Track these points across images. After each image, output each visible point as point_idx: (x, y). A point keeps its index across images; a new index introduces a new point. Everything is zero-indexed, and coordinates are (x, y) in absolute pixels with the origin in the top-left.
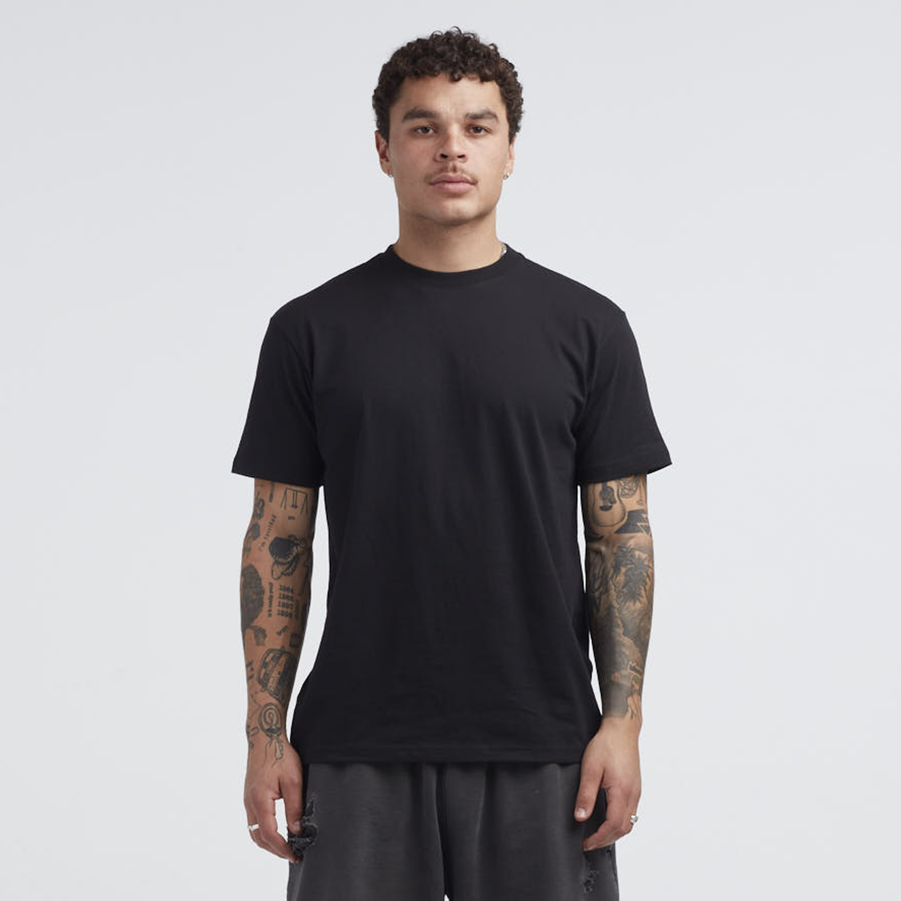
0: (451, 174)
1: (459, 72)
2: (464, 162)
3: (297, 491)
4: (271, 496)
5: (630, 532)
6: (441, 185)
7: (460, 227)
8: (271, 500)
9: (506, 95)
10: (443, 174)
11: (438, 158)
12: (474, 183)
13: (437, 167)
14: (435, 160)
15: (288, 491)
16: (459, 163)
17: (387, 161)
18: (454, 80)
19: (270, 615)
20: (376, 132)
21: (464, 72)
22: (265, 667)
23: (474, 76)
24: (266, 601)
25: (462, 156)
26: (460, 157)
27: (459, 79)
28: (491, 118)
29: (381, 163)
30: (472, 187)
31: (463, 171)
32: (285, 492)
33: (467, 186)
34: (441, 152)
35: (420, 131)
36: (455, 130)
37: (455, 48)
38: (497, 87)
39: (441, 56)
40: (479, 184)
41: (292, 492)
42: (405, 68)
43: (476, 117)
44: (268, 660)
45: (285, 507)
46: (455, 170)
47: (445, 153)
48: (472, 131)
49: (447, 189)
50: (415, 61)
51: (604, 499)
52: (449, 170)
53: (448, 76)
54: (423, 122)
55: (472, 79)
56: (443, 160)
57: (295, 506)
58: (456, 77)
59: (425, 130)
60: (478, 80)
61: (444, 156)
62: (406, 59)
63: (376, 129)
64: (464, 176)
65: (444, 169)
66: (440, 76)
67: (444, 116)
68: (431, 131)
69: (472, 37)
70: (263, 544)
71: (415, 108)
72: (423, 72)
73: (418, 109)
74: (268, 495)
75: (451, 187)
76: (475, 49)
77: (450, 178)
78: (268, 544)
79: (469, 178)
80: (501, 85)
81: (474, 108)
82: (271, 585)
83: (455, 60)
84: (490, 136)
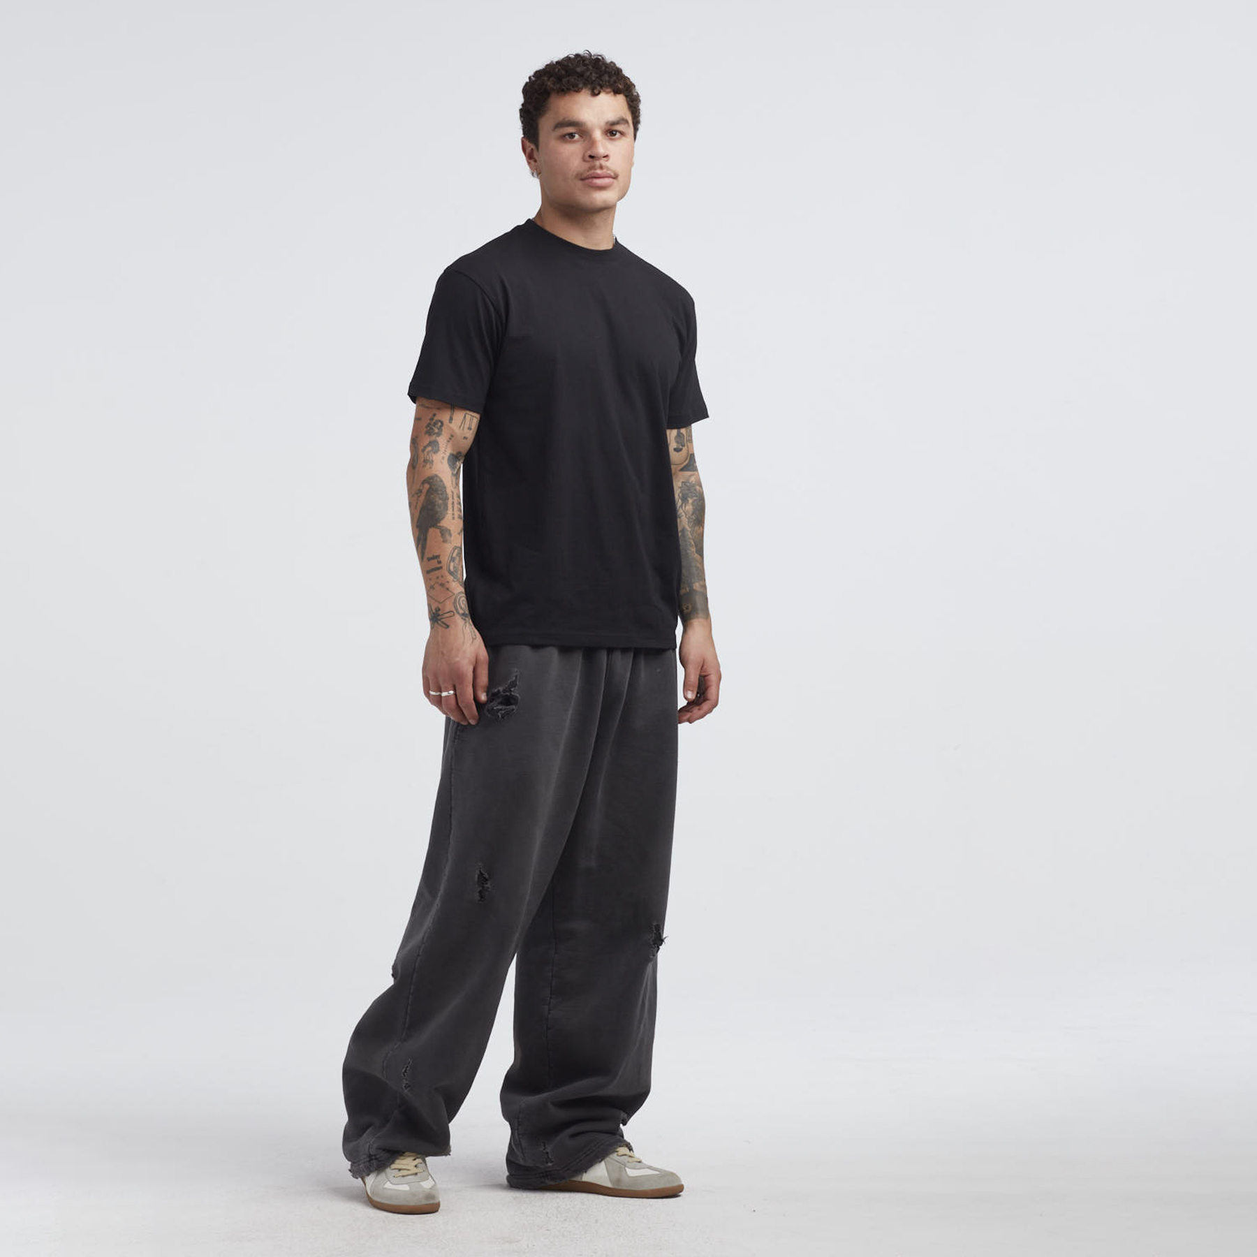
0: (599, 172)
1: (598, 88)
2: (606, 161)
3: (473, 416)
4: (451, 419)
5: (690, 471)
6: (590, 180)
7: (601, 213)
8: (450, 422)
9: (631, 104)
10: (593, 171)
11: (588, 159)
12: (615, 177)
13: (587, 165)
14: (584, 160)
15: (467, 416)
16: (603, 162)
17: (535, 161)
18: (595, 94)
19: (453, 518)
20: (523, 138)
21: (601, 87)
22: (453, 561)
23: (609, 90)
24: (450, 506)
25: (606, 156)
26: (604, 157)
27: (599, 94)
28: (624, 124)
29: (529, 163)
30: (615, 181)
31: (608, 168)
32: (465, 417)
33: (611, 180)
34: (589, 153)
35: (567, 137)
36: (598, 135)
37: (590, 67)
38: (624, 98)
39: (581, 75)
40: (619, 178)
41: (470, 416)
42: (552, 86)
43: (613, 124)
44: (454, 555)
45: (463, 429)
46: (601, 167)
47: (592, 155)
48: (609, 134)
49: (596, 183)
50: (559, 79)
51: (677, 442)
52: (596, 167)
53: (590, 92)
54: (571, 130)
55: (607, 93)
56: (591, 160)
57: (470, 429)
58: (596, 92)
59: (572, 135)
60: (612, 93)
61: (591, 157)
62: (552, 79)
63: (522, 136)
64: (609, 172)
65: (593, 168)
66: (584, 91)
67: (589, 124)
68: (577, 136)
69: (600, 57)
70: (443, 458)
71: (564, 119)
72: (569, 90)
73: (567, 120)
74: (448, 418)
75: (599, 182)
76: (606, 67)
77: (598, 174)
78: (446, 458)
79: (612, 174)
80: (626, 96)
81: (611, 116)
82: (453, 492)
83: (594, 79)
84: (624, 138)
